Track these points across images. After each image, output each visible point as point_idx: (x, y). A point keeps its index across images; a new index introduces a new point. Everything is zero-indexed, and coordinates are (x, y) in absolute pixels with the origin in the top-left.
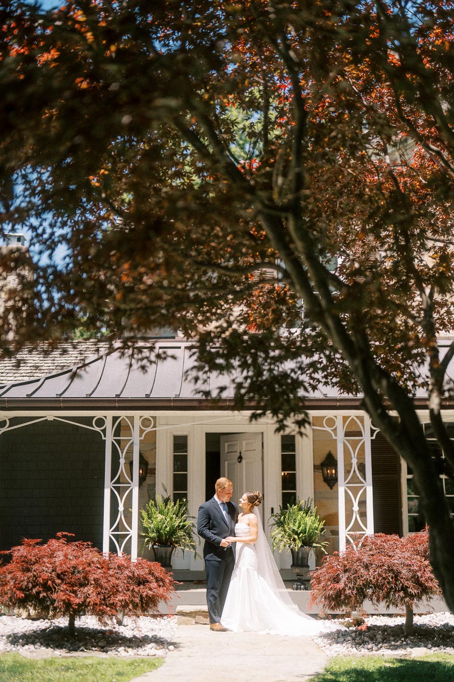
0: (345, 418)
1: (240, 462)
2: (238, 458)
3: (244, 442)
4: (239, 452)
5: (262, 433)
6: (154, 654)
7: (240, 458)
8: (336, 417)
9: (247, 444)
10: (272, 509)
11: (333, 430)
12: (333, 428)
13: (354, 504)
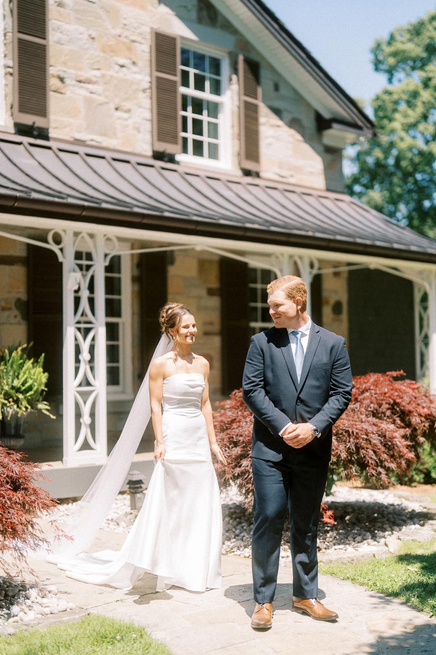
6: (64, 608)
8: (64, 230)
11: (61, 250)
12: (60, 246)
13: (83, 351)
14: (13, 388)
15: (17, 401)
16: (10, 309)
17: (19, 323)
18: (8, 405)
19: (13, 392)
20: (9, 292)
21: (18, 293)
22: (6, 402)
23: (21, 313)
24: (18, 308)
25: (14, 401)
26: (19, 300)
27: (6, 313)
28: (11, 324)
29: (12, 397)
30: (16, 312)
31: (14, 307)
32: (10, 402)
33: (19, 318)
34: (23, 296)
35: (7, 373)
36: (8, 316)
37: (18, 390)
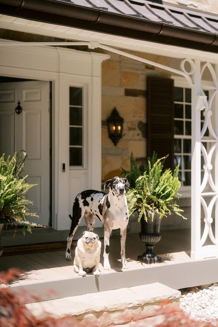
0: (203, 64)
1: (19, 113)
2: (16, 109)
3: (24, 92)
4: (16, 102)
5: (51, 83)
7: (19, 109)
8: (193, 60)
9: (27, 94)
10: (64, 165)
11: (191, 76)
12: (190, 74)
13: (207, 162)
14: (154, 194)
15: (158, 206)
16: (134, 129)
17: (140, 140)
18: (151, 208)
19: (154, 197)
20: (134, 117)
21: (140, 117)
22: (149, 206)
23: (142, 132)
24: (140, 129)
25: (155, 205)
26: (140, 123)
27: (132, 132)
28: (136, 140)
29: (153, 202)
30: (139, 132)
31: (137, 128)
32: (151, 206)
33: (141, 136)
34: (144, 120)
35: (149, 181)
36: (133, 134)
37: (158, 196)
